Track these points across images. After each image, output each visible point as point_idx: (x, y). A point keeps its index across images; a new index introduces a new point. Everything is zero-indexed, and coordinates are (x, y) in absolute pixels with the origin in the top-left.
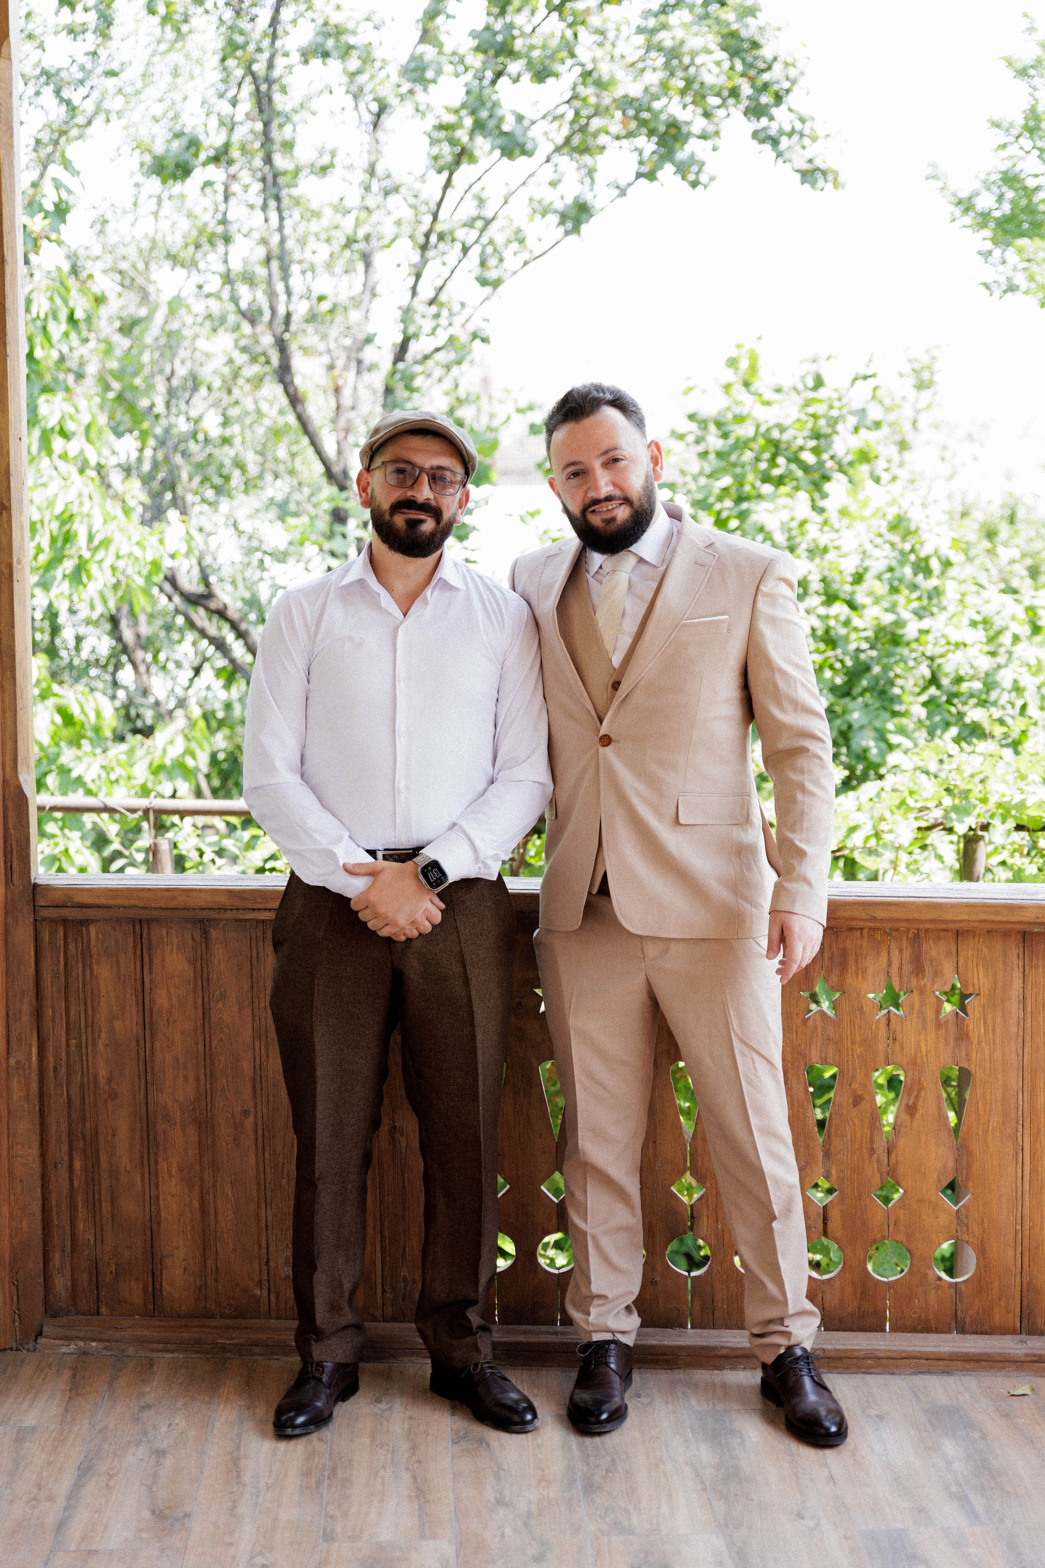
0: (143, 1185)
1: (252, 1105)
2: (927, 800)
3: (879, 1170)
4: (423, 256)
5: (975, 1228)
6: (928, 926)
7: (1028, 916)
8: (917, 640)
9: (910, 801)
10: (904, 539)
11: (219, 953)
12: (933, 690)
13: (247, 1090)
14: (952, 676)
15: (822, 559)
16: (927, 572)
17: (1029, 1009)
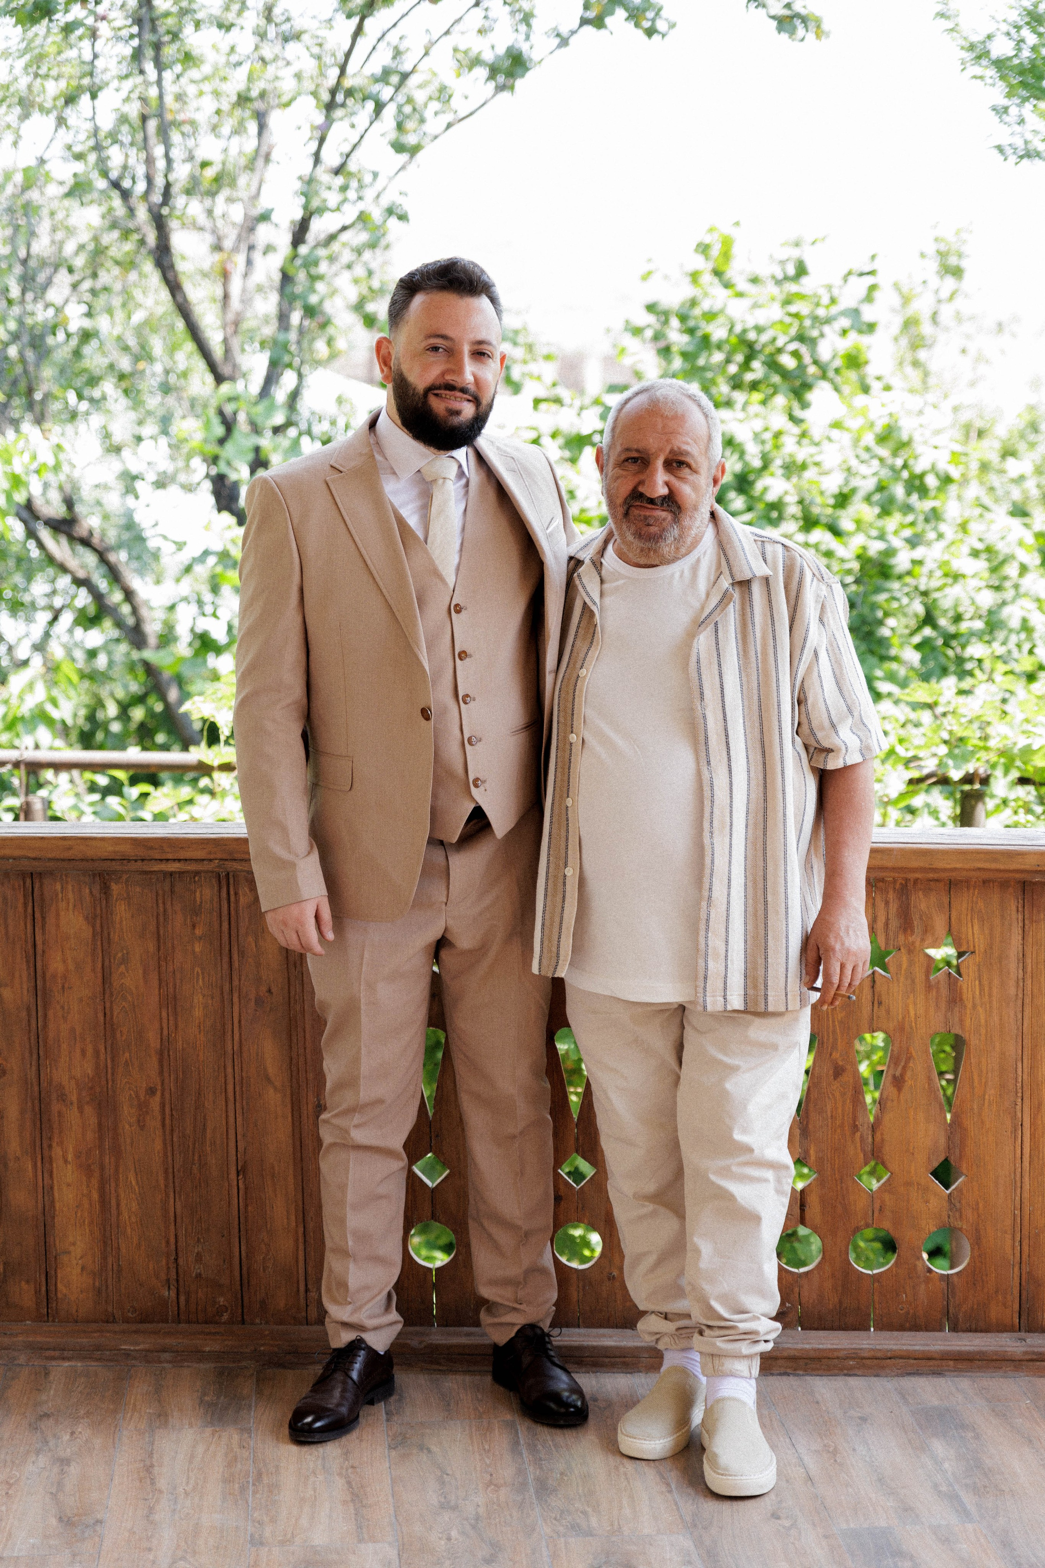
0: (36, 1176)
1: (158, 1081)
2: (918, 747)
3: (863, 1150)
4: (328, 117)
5: (969, 1214)
6: (918, 875)
7: (1029, 864)
8: (909, 573)
9: (900, 750)
10: (895, 454)
11: (121, 912)
12: (928, 631)
13: (153, 1063)
14: (951, 614)
15: (800, 477)
16: (923, 491)
17: (1029, 969)
